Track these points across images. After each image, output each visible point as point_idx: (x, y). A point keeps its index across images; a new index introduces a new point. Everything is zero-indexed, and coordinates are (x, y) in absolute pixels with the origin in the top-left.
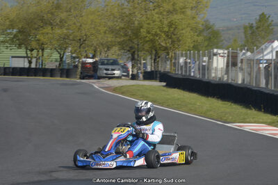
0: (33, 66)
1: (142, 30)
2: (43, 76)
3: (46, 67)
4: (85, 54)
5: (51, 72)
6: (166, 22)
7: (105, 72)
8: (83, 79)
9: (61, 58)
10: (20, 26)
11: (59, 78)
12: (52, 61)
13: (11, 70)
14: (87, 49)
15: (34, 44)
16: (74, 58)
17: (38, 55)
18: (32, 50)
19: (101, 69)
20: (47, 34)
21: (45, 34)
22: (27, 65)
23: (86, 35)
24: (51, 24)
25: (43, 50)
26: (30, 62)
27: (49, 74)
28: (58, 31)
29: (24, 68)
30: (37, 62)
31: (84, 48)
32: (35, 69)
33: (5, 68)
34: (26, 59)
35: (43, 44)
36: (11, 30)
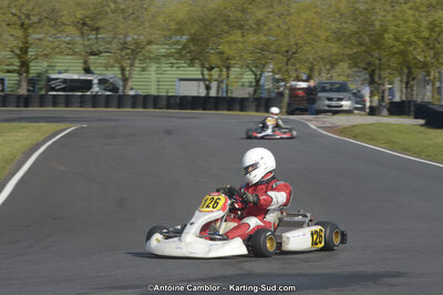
0: (213, 93)
1: (386, 36)
2: (229, 110)
3: (234, 95)
4: (294, 75)
5: (241, 104)
6: (425, 23)
7: (327, 102)
8: (292, 114)
9: (258, 81)
10: (193, 31)
11: (253, 113)
12: (243, 86)
13: (178, 101)
14: (298, 66)
15: (214, 60)
16: (278, 81)
17: (220, 76)
18: (211, 69)
19: (320, 98)
20: (235, 42)
21: (232, 44)
22: (203, 93)
23: (296, 44)
24: (241, 27)
25: (228, 68)
26: (208, 88)
27: (238, 106)
28: (253, 38)
29: (198, 97)
30: (218, 87)
31: (294, 65)
32: (216, 98)
33: (169, 98)
34: (202, 83)
35: (228, 59)
36: (178, 37)
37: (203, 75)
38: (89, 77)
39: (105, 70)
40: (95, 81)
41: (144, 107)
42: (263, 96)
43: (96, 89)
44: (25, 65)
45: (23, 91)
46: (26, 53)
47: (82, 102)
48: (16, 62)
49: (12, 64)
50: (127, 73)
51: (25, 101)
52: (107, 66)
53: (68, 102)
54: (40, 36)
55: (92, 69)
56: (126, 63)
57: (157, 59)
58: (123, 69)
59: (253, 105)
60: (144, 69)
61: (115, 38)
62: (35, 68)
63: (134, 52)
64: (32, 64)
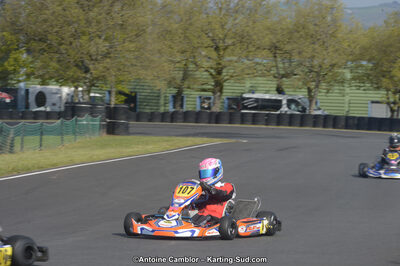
13: (356, 121)
26: (392, 111)
33: (348, 118)
38: (280, 97)
39: (294, 91)
40: (284, 102)
43: (284, 109)
44: (219, 86)
45: (217, 109)
46: (219, 73)
47: (268, 120)
48: (211, 82)
49: (207, 84)
50: (313, 94)
51: (216, 118)
53: (255, 120)
54: (231, 58)
58: (310, 90)
64: (225, 84)
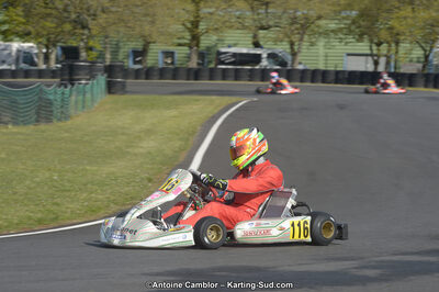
0: (381, 68)
3: (402, 71)
5: (410, 80)
9: (427, 57)
10: (363, 6)
11: (423, 89)
12: (411, 61)
13: (346, 75)
15: (384, 34)
17: (389, 51)
18: (379, 44)
20: (405, 18)
21: (402, 19)
22: (370, 68)
24: (412, 3)
25: (397, 43)
26: (376, 63)
27: (407, 82)
28: (423, 14)
29: (366, 73)
30: (387, 63)
33: (337, 73)
34: (370, 58)
35: (398, 34)
36: (348, 12)
37: (371, 49)
38: (258, 51)
39: (274, 44)
40: (265, 56)
41: (312, 82)
42: (431, 71)
43: (264, 63)
44: (195, 38)
45: (193, 64)
46: (197, 27)
47: (252, 75)
48: (188, 35)
49: (184, 38)
50: (296, 47)
51: (196, 75)
52: (276, 41)
53: (237, 75)
54: (211, 10)
55: (261, 43)
56: (295, 38)
57: (326, 34)
58: (292, 44)
59: (422, 81)
60: (312, 44)
61: (284, 12)
62: (205, 42)
63: (304, 27)
64: (202, 38)
